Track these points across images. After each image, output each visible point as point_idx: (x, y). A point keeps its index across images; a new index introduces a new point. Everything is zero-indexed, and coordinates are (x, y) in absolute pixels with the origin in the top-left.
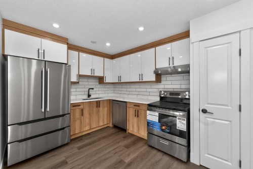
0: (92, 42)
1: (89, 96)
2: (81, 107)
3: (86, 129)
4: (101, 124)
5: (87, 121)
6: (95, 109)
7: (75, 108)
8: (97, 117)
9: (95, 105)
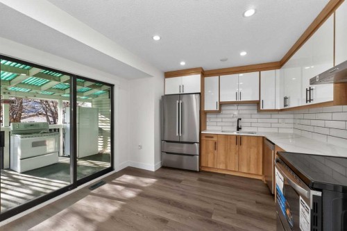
0: (221, 60)
1: (239, 129)
2: (215, 139)
3: (220, 167)
4: (244, 169)
5: (222, 158)
6: (233, 146)
7: (207, 139)
8: (237, 158)
9: (234, 141)
